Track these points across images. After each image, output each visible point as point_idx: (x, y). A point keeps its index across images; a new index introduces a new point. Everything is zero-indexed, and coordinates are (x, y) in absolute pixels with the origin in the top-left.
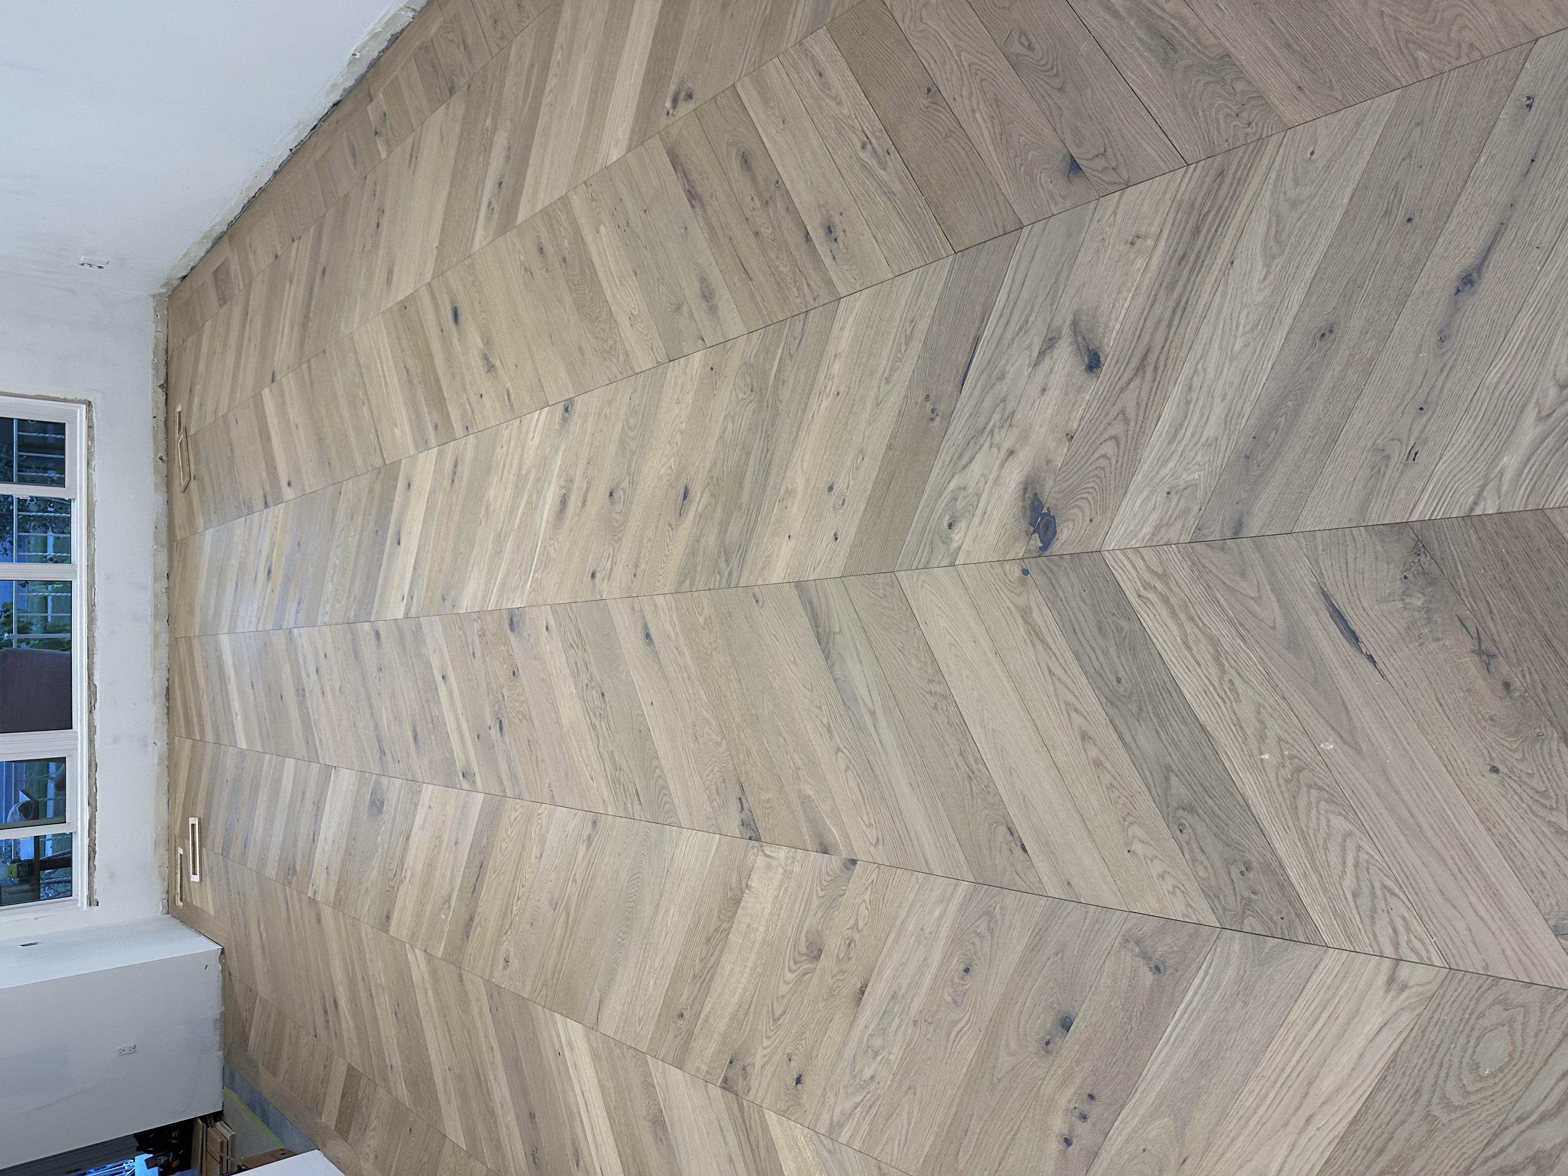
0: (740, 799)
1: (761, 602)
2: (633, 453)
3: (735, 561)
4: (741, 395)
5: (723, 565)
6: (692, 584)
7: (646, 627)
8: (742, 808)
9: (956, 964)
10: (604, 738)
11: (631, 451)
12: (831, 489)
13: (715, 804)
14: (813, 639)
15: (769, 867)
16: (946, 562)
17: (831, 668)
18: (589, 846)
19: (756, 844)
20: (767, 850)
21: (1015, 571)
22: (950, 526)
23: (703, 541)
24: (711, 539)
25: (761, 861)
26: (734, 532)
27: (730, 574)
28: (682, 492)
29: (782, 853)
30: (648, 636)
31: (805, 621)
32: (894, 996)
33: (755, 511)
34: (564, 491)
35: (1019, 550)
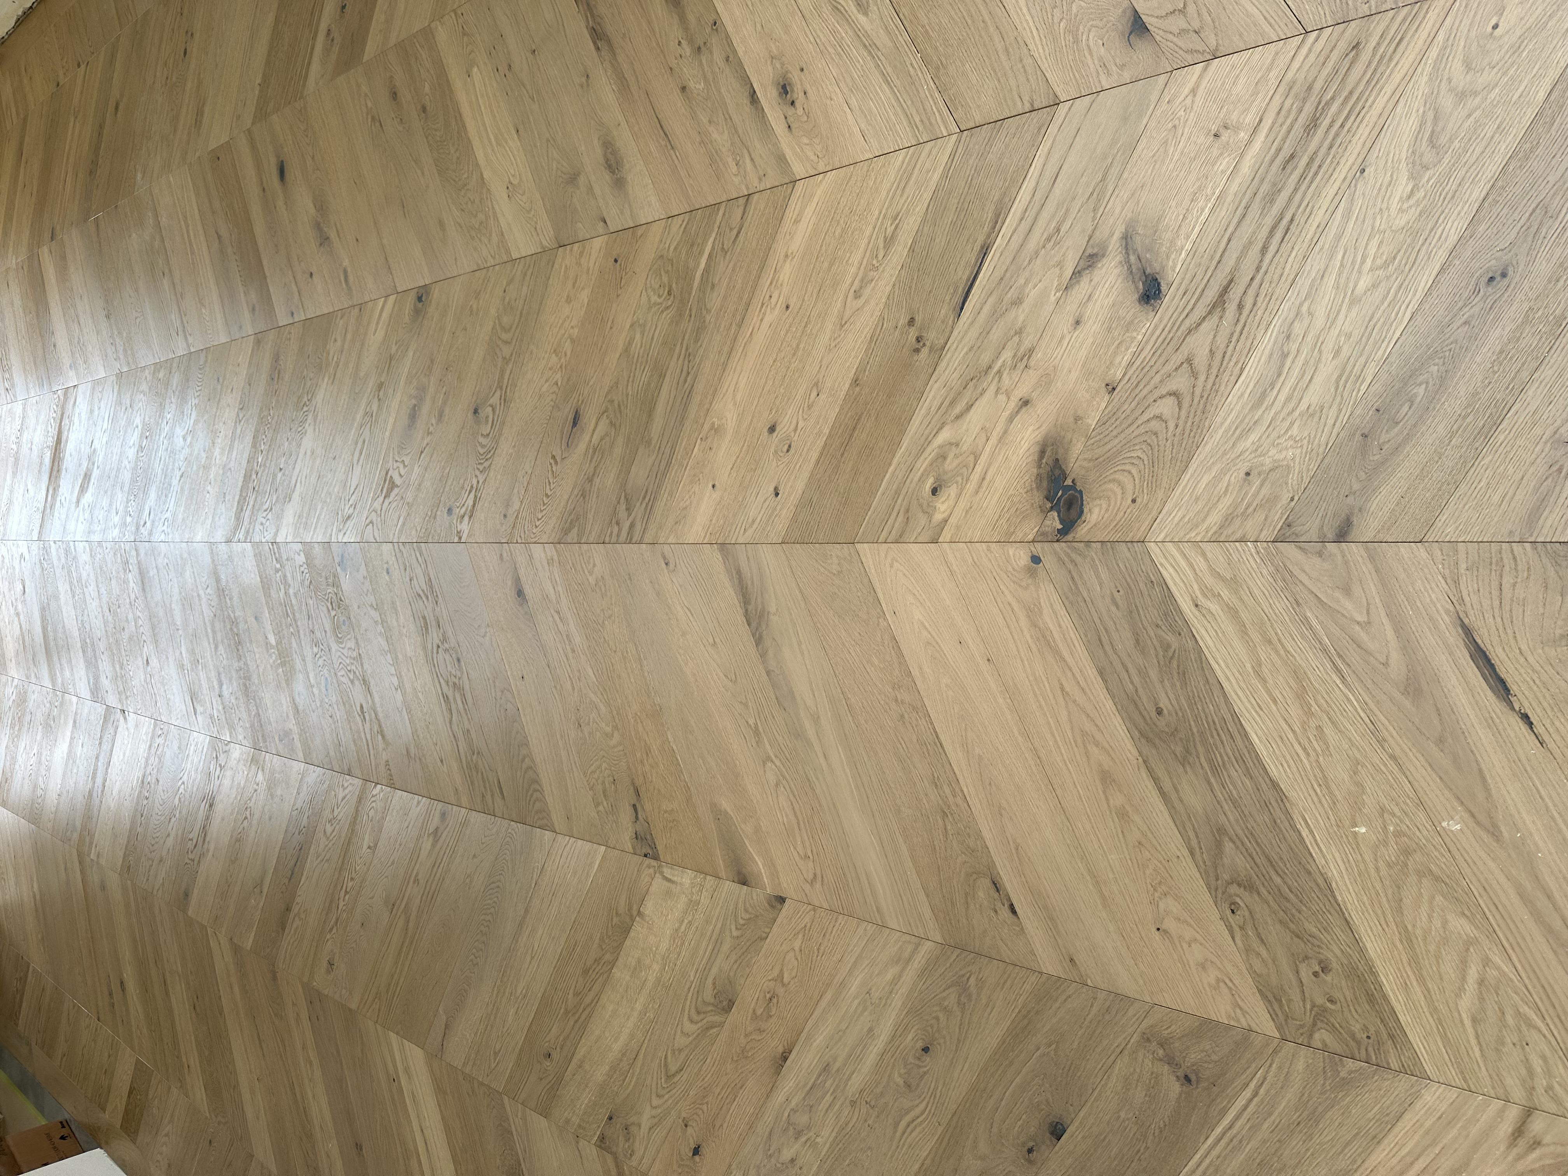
0: (634, 806)
1: (672, 566)
2: (506, 361)
3: (639, 510)
4: (655, 298)
5: (622, 513)
6: (580, 535)
7: (517, 580)
8: (637, 818)
9: (911, 1040)
10: (458, 711)
11: (504, 358)
12: (772, 429)
13: (601, 808)
14: (740, 619)
15: (668, 893)
16: (925, 537)
17: (763, 655)
18: (436, 841)
19: (654, 863)
20: (667, 872)
21: (1020, 556)
22: (934, 491)
23: (597, 481)
24: (608, 480)
25: (658, 884)
26: (639, 474)
27: (632, 526)
28: (571, 417)
29: (686, 878)
30: (520, 593)
31: (730, 594)
32: (826, 1068)
33: (668, 450)
34: (414, 402)
35: (1030, 530)
